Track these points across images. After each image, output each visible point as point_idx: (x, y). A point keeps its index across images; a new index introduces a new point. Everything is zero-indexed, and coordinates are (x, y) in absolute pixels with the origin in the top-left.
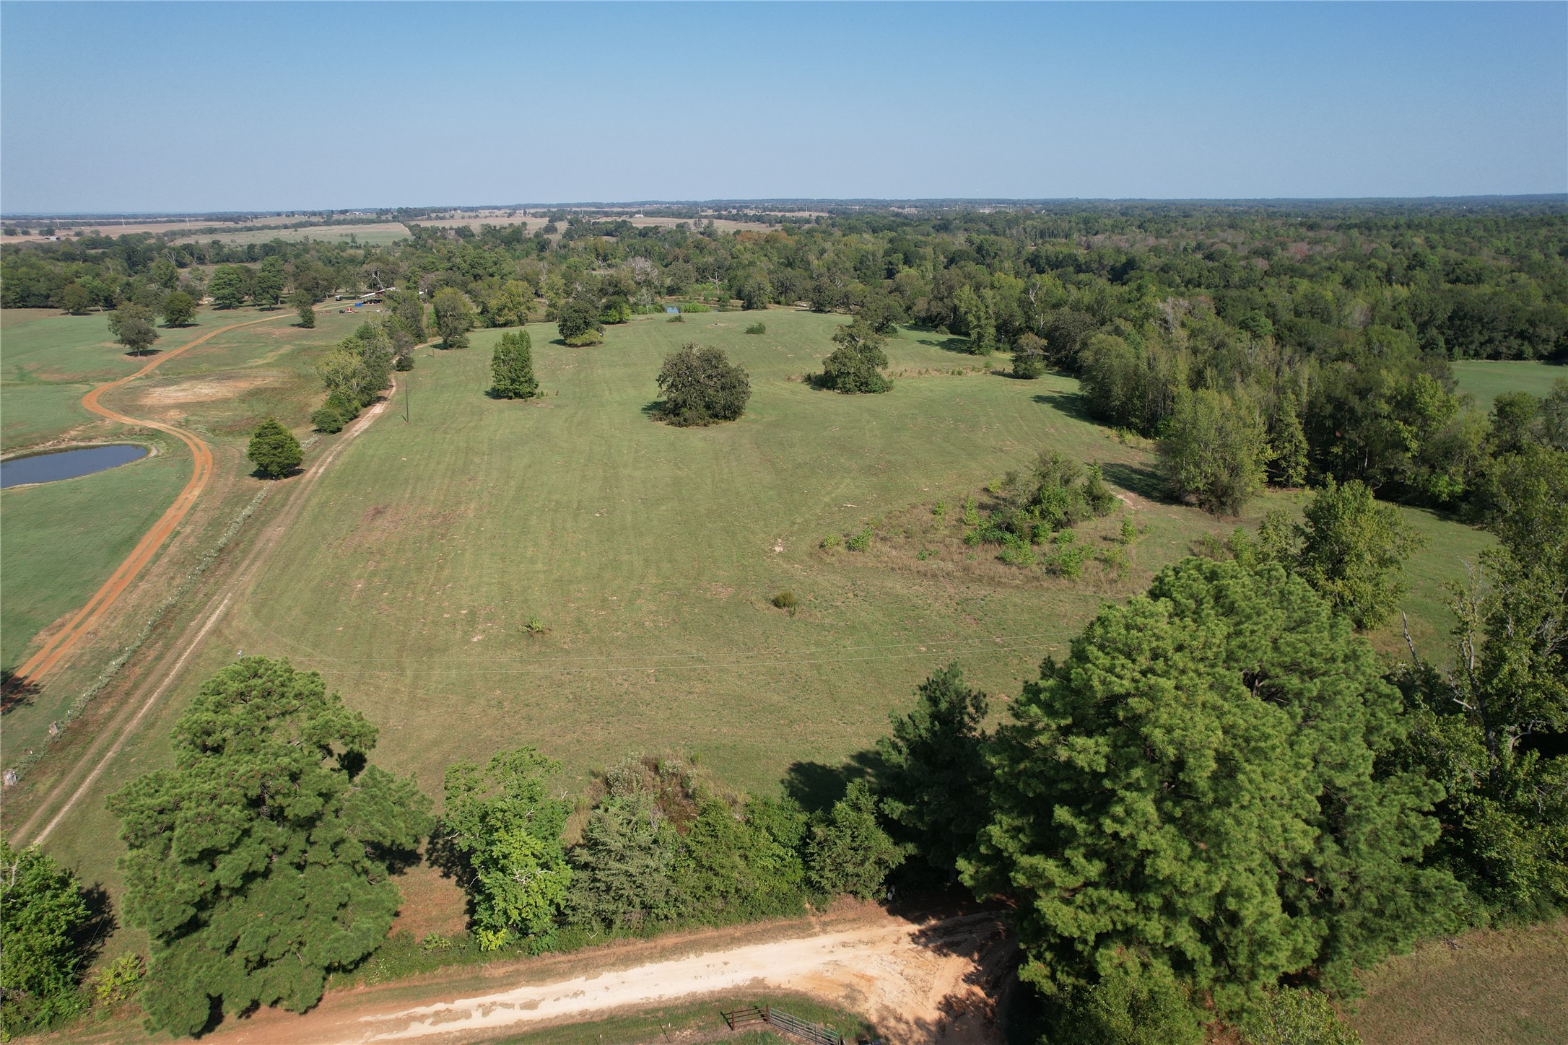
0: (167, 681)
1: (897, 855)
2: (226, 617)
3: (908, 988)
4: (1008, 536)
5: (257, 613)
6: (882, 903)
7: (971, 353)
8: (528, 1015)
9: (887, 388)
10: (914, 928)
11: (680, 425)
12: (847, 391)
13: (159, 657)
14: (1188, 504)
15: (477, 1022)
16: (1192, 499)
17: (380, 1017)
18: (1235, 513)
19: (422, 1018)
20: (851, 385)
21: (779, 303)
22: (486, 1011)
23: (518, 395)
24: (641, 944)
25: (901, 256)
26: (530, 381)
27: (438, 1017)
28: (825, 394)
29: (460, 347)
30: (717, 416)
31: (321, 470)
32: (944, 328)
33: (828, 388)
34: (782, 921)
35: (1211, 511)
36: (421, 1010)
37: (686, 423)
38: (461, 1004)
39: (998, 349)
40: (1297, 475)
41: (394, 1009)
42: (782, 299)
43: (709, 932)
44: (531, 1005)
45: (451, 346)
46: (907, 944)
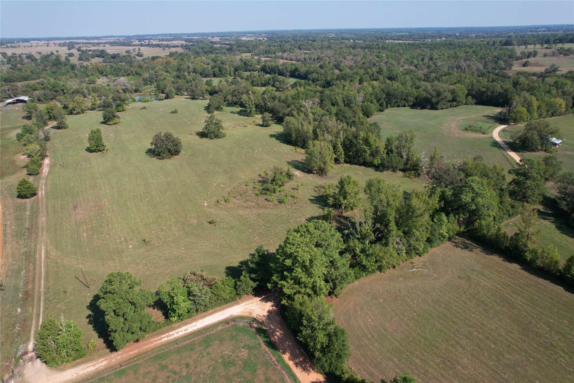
1: (254, 285)
2: (47, 252)
3: (261, 310)
4: (268, 192)
5: (57, 249)
6: (253, 295)
7: (248, 116)
8: (186, 332)
9: (224, 136)
10: (260, 298)
11: (161, 159)
12: (212, 139)
13: (34, 269)
14: (314, 173)
15: (176, 335)
16: (315, 172)
17: (155, 339)
18: (326, 175)
19: (164, 337)
20: (213, 136)
21: (178, 95)
22: (177, 333)
23: (99, 151)
24: (205, 313)
25: (218, 69)
26: (103, 145)
27: (167, 336)
28: (204, 140)
29: (65, 128)
30: (173, 155)
31: (43, 192)
32: (238, 106)
33: (205, 137)
34: (233, 303)
35: (320, 175)
36: (163, 336)
37: (163, 158)
38: (171, 333)
39: (256, 114)
40: (342, 160)
41: (157, 337)
42: (179, 93)
43: (218, 308)
44: (186, 330)
45: (61, 128)
46: (259, 302)
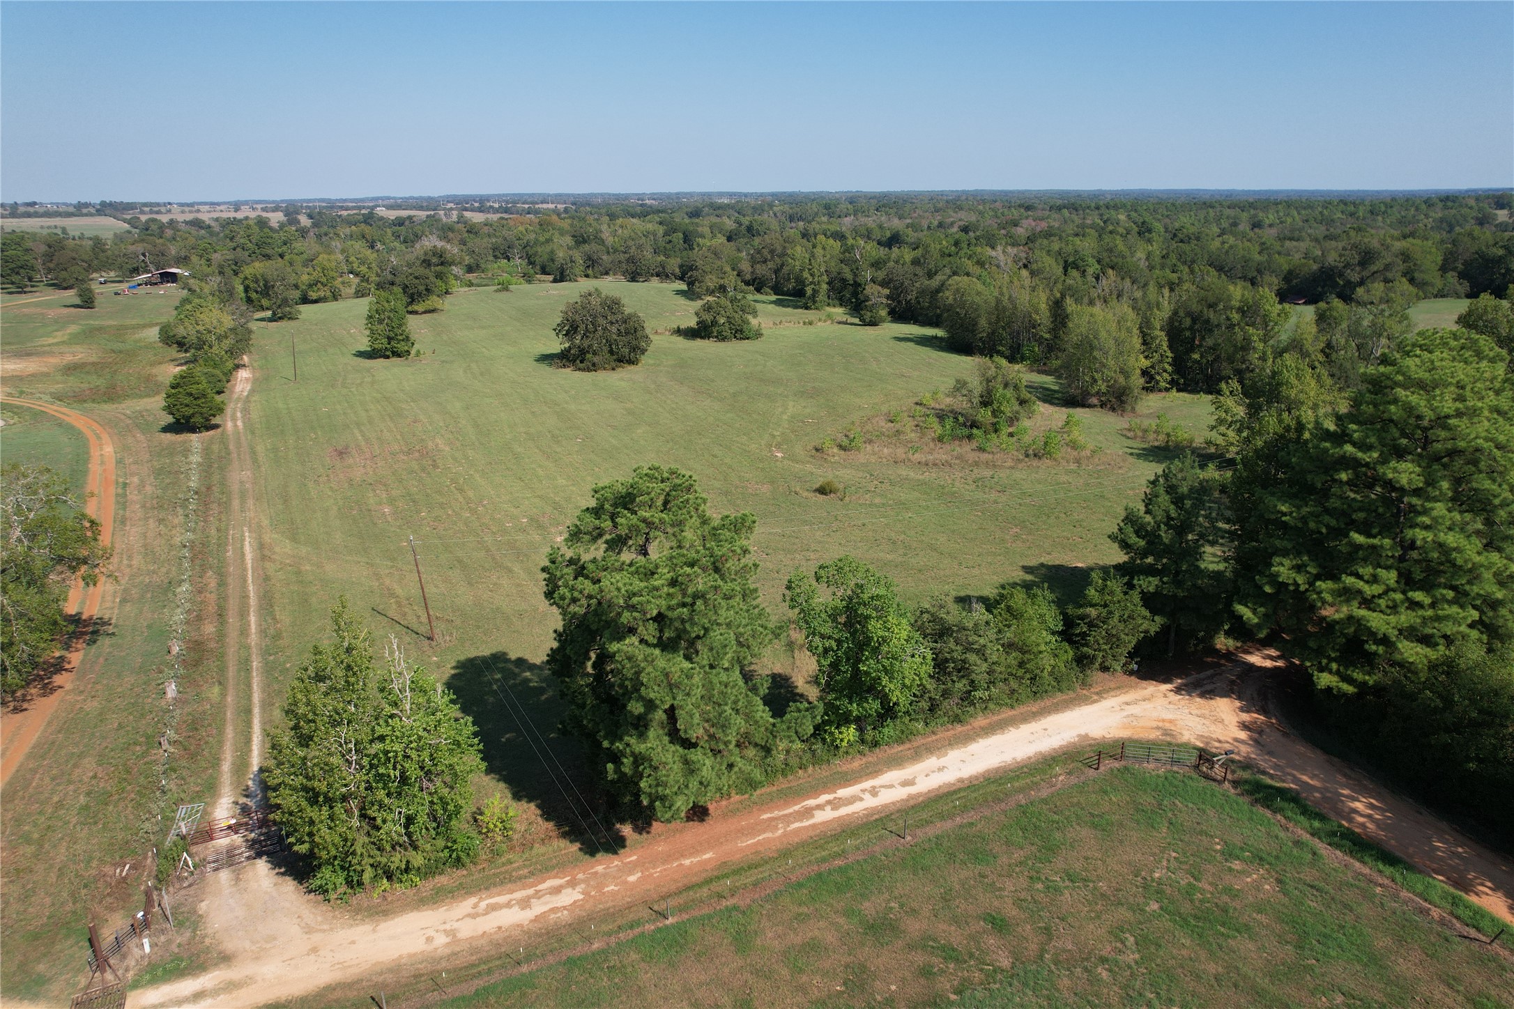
0: (253, 601)
1: (1152, 625)
2: (261, 547)
3: (1207, 722)
5: (294, 539)
7: (807, 308)
8: (912, 790)
9: (758, 335)
10: (1169, 686)
11: (589, 370)
12: (724, 339)
13: (222, 584)
15: (870, 802)
16: (1094, 401)
17: (776, 813)
19: (820, 807)
20: (727, 333)
21: (587, 276)
22: (874, 792)
23: (397, 354)
24: (959, 728)
25: (681, 235)
26: (407, 339)
27: (835, 804)
28: (699, 343)
29: (289, 319)
30: (620, 361)
31: (239, 423)
32: (768, 290)
33: (702, 338)
34: (1060, 697)
35: (1113, 409)
36: (811, 802)
37: (594, 367)
38: (843, 793)
39: (829, 305)
40: (1163, 379)
41: (787, 804)
42: (590, 272)
43: (1007, 713)
44: (906, 783)
45: (281, 318)
46: (1172, 695)
